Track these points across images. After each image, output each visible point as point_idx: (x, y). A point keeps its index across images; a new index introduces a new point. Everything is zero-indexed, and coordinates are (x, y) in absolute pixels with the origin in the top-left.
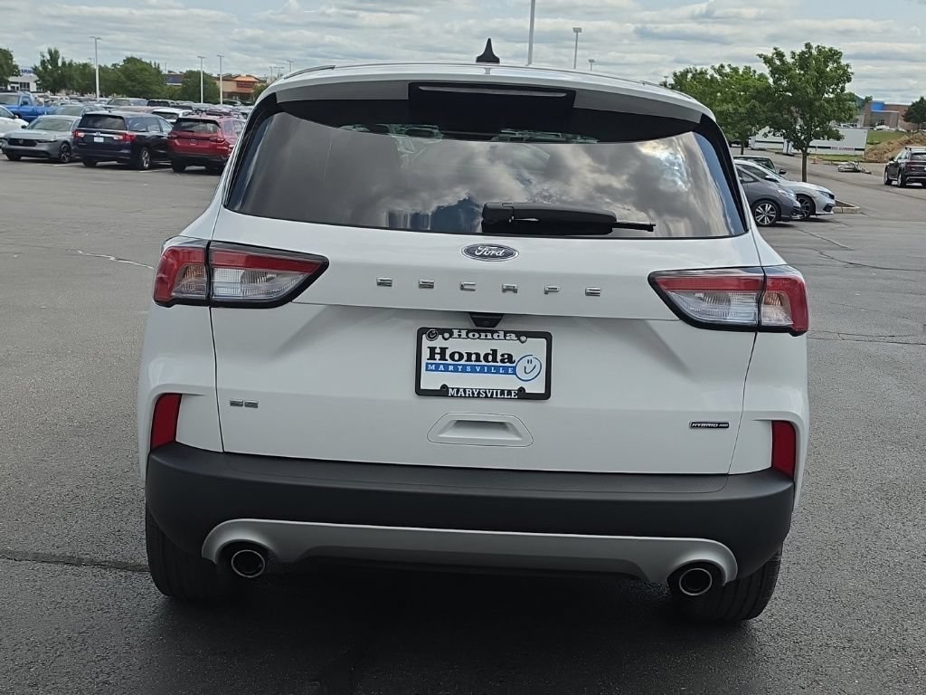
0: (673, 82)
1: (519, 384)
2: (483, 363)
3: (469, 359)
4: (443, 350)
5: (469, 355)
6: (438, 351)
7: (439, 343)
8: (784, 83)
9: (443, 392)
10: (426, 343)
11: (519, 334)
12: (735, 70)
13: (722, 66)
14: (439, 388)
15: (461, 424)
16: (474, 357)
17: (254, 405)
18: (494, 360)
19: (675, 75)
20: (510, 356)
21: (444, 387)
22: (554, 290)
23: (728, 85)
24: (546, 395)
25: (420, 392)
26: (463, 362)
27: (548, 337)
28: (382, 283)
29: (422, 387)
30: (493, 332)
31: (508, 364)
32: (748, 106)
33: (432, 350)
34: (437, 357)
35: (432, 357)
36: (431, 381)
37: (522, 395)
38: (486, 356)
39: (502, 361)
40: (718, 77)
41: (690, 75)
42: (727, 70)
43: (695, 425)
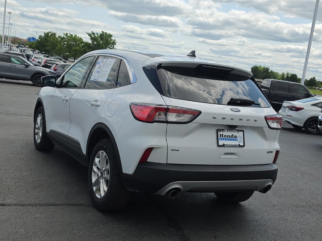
0: (44, 36)
1: (238, 143)
2: (231, 138)
3: (228, 137)
4: (223, 135)
5: (228, 136)
6: (221, 135)
7: (221, 133)
8: (95, 43)
9: (223, 146)
10: (219, 133)
11: (238, 130)
12: (72, 35)
13: (67, 34)
14: (222, 145)
15: (226, 154)
16: (229, 136)
17: (178, 150)
18: (233, 137)
19: (45, 33)
20: (236, 136)
21: (224, 144)
22: (249, 120)
23: (69, 40)
24: (244, 146)
25: (219, 146)
26: (227, 138)
27: (243, 131)
28: (214, 118)
29: (219, 144)
30: (233, 130)
31: (236, 138)
32: (84, 48)
33: (220, 134)
34: (221, 136)
35: (220, 137)
36: (221, 143)
37: (240, 146)
38: (231, 136)
39: (234, 137)
40: (66, 37)
41: (50, 34)
42: (69, 35)
43: (268, 152)
